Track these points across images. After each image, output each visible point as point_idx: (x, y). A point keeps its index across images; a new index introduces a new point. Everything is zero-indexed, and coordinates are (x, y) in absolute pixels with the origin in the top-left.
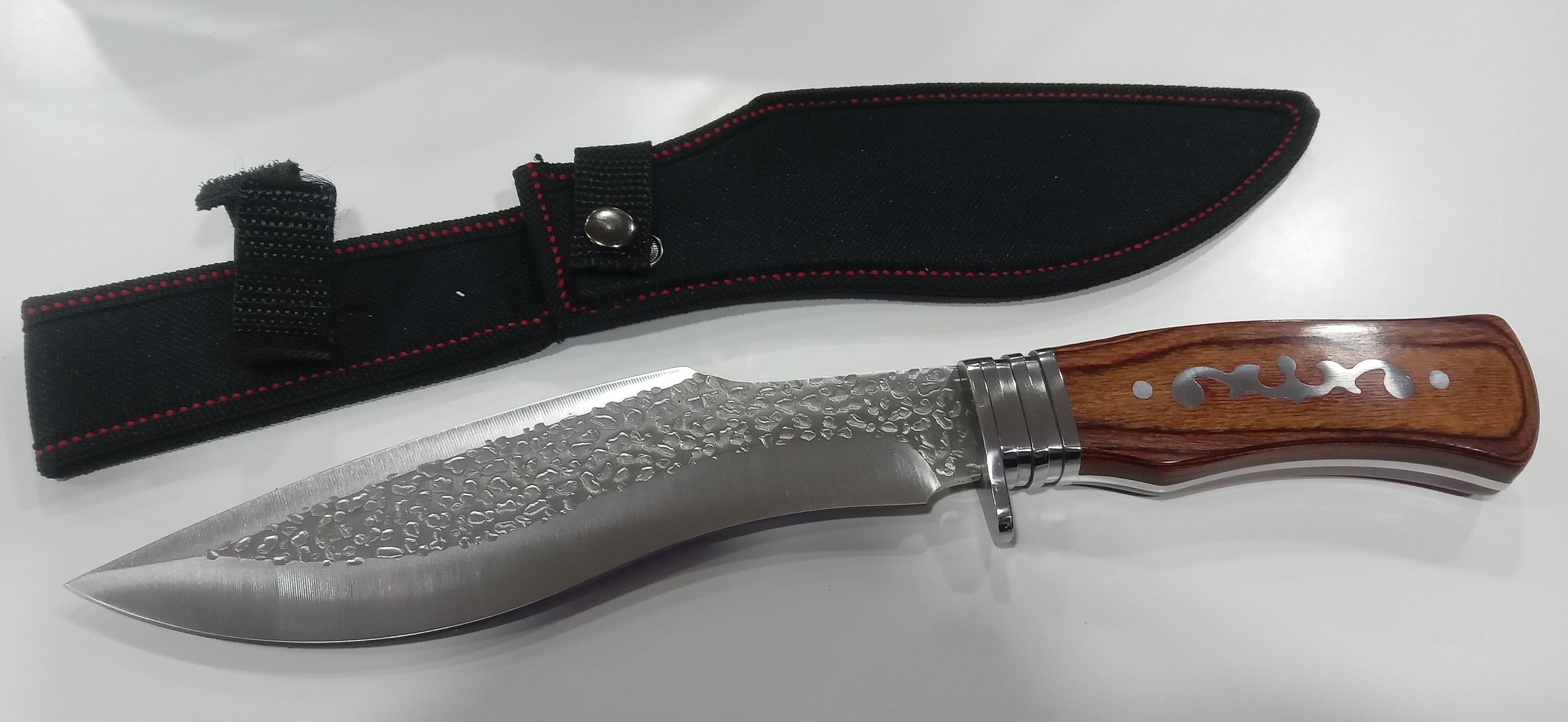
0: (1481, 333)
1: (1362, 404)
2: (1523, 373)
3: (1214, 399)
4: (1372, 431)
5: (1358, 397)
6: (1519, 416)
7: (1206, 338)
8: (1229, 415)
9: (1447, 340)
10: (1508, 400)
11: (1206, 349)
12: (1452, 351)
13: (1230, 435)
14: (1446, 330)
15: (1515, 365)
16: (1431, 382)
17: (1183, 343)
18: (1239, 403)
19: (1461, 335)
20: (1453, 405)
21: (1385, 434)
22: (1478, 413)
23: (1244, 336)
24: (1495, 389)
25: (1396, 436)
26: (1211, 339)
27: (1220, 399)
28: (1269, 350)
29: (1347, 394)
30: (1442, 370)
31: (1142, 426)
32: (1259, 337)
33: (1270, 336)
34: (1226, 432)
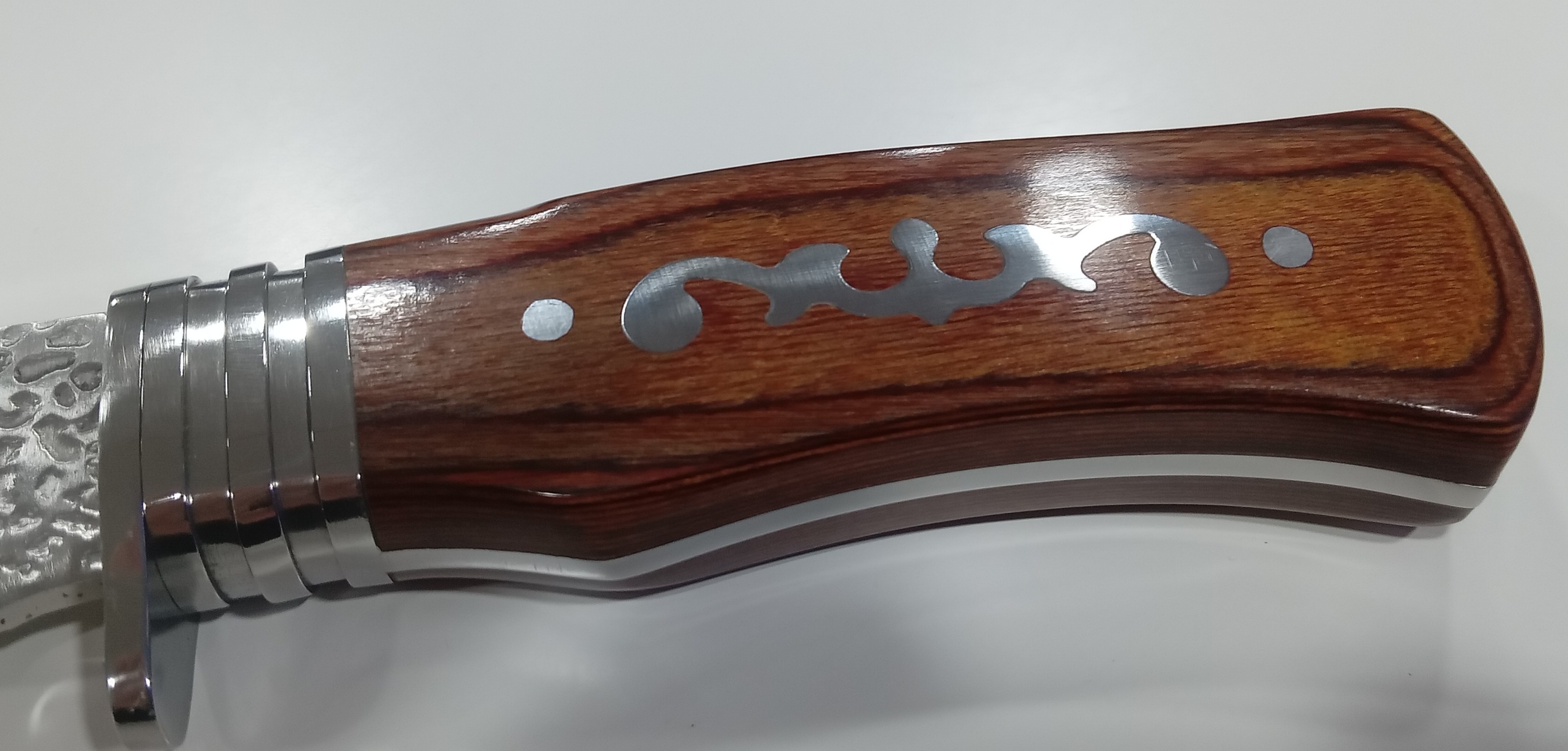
0: (1385, 143)
1: (1097, 315)
2: (1490, 220)
3: (724, 328)
4: (1124, 375)
5: (1086, 297)
6: (1490, 314)
7: (727, 195)
8: (759, 363)
9: (1302, 162)
10: (1459, 280)
11: (724, 217)
12: (1316, 183)
13: (760, 413)
14: (1300, 144)
15: (1469, 205)
16: (1266, 253)
17: (671, 210)
18: (788, 332)
19: (1337, 151)
20: (1324, 301)
21: (1158, 380)
22: (1389, 314)
23: (817, 184)
24: (1426, 257)
25: (1187, 383)
26: (740, 195)
27: (741, 327)
28: (876, 210)
29: (1060, 293)
30: (1294, 224)
31: (531, 407)
32: (853, 184)
33: (881, 181)
34: (749, 406)
